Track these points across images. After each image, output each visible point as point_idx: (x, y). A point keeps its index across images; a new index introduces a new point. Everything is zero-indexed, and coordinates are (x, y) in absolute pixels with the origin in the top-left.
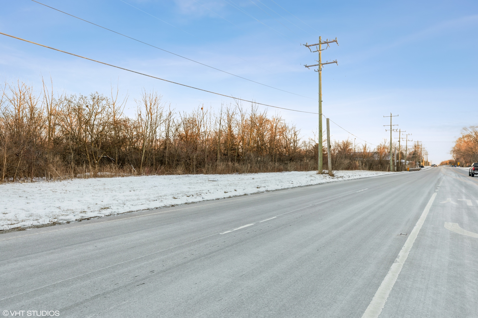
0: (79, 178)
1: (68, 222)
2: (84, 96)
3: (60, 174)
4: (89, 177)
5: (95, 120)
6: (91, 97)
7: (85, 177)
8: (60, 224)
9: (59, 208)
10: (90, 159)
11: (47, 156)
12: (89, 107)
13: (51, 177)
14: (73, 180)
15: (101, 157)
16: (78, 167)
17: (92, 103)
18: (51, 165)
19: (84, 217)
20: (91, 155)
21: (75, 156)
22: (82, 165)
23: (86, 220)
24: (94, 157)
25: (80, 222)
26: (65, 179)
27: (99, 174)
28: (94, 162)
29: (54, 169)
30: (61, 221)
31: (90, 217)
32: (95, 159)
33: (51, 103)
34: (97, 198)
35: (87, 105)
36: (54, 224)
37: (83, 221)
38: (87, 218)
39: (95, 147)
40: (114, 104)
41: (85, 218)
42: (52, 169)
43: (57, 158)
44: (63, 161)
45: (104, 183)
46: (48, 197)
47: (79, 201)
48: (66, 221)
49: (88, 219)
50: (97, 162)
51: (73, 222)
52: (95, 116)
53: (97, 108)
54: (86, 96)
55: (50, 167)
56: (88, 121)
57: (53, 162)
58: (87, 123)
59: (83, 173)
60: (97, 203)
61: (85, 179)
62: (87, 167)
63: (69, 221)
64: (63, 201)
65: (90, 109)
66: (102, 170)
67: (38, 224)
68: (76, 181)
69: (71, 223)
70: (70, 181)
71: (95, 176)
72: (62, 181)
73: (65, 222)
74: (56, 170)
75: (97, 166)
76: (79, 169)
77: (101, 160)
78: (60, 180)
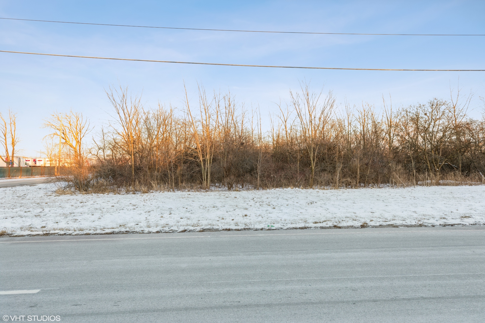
0: (421, 185)
1: (433, 226)
2: (422, 105)
3: (403, 181)
4: (431, 184)
5: (434, 127)
6: (430, 104)
7: (427, 185)
8: (426, 226)
9: (415, 212)
10: (430, 166)
11: (390, 165)
12: (428, 115)
13: (395, 184)
14: (415, 187)
15: (442, 165)
16: (419, 175)
17: (430, 110)
18: (394, 173)
19: (446, 223)
20: (431, 162)
21: (416, 163)
22: (424, 173)
23: (450, 226)
24: (435, 164)
25: (444, 227)
26: (407, 186)
27: (441, 182)
28: (435, 170)
29: (398, 177)
30: (426, 224)
31: (453, 223)
32: (436, 167)
33: (390, 116)
34: (450, 206)
35: (425, 113)
36: (421, 225)
37: (447, 227)
38: (450, 224)
39: (435, 154)
40: (454, 108)
41: (449, 224)
42: (395, 176)
43: (400, 167)
44: (405, 169)
45: (450, 191)
46: (401, 202)
47: (432, 207)
48: (431, 225)
49: (452, 225)
50: (438, 169)
51: (438, 227)
52: (435, 123)
53: (437, 114)
54: (424, 104)
55: (394, 175)
56: (427, 129)
57: (396, 170)
58: (426, 131)
59: (426, 180)
60: (452, 211)
61: (428, 187)
62: (429, 175)
63: (433, 224)
64: (416, 206)
65: (428, 117)
66: (445, 178)
67: (406, 224)
68: (419, 188)
69: (435, 227)
70: (412, 188)
71: (438, 184)
72: (406, 188)
73: (429, 225)
74: (400, 177)
75: (438, 174)
76: (421, 176)
77: (442, 167)
78: (403, 186)
